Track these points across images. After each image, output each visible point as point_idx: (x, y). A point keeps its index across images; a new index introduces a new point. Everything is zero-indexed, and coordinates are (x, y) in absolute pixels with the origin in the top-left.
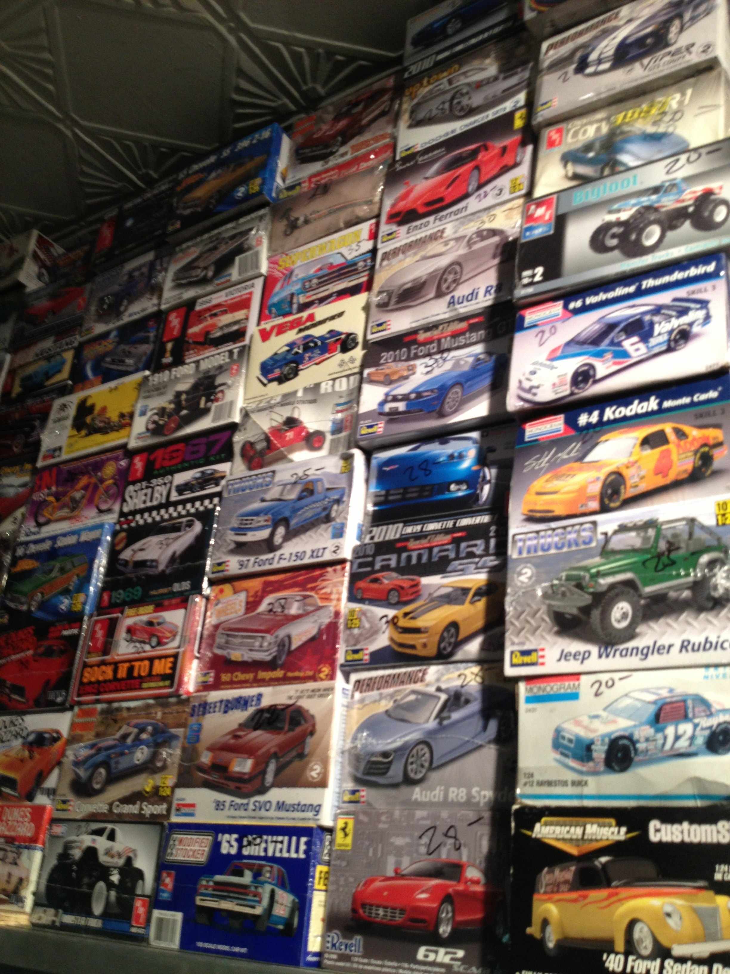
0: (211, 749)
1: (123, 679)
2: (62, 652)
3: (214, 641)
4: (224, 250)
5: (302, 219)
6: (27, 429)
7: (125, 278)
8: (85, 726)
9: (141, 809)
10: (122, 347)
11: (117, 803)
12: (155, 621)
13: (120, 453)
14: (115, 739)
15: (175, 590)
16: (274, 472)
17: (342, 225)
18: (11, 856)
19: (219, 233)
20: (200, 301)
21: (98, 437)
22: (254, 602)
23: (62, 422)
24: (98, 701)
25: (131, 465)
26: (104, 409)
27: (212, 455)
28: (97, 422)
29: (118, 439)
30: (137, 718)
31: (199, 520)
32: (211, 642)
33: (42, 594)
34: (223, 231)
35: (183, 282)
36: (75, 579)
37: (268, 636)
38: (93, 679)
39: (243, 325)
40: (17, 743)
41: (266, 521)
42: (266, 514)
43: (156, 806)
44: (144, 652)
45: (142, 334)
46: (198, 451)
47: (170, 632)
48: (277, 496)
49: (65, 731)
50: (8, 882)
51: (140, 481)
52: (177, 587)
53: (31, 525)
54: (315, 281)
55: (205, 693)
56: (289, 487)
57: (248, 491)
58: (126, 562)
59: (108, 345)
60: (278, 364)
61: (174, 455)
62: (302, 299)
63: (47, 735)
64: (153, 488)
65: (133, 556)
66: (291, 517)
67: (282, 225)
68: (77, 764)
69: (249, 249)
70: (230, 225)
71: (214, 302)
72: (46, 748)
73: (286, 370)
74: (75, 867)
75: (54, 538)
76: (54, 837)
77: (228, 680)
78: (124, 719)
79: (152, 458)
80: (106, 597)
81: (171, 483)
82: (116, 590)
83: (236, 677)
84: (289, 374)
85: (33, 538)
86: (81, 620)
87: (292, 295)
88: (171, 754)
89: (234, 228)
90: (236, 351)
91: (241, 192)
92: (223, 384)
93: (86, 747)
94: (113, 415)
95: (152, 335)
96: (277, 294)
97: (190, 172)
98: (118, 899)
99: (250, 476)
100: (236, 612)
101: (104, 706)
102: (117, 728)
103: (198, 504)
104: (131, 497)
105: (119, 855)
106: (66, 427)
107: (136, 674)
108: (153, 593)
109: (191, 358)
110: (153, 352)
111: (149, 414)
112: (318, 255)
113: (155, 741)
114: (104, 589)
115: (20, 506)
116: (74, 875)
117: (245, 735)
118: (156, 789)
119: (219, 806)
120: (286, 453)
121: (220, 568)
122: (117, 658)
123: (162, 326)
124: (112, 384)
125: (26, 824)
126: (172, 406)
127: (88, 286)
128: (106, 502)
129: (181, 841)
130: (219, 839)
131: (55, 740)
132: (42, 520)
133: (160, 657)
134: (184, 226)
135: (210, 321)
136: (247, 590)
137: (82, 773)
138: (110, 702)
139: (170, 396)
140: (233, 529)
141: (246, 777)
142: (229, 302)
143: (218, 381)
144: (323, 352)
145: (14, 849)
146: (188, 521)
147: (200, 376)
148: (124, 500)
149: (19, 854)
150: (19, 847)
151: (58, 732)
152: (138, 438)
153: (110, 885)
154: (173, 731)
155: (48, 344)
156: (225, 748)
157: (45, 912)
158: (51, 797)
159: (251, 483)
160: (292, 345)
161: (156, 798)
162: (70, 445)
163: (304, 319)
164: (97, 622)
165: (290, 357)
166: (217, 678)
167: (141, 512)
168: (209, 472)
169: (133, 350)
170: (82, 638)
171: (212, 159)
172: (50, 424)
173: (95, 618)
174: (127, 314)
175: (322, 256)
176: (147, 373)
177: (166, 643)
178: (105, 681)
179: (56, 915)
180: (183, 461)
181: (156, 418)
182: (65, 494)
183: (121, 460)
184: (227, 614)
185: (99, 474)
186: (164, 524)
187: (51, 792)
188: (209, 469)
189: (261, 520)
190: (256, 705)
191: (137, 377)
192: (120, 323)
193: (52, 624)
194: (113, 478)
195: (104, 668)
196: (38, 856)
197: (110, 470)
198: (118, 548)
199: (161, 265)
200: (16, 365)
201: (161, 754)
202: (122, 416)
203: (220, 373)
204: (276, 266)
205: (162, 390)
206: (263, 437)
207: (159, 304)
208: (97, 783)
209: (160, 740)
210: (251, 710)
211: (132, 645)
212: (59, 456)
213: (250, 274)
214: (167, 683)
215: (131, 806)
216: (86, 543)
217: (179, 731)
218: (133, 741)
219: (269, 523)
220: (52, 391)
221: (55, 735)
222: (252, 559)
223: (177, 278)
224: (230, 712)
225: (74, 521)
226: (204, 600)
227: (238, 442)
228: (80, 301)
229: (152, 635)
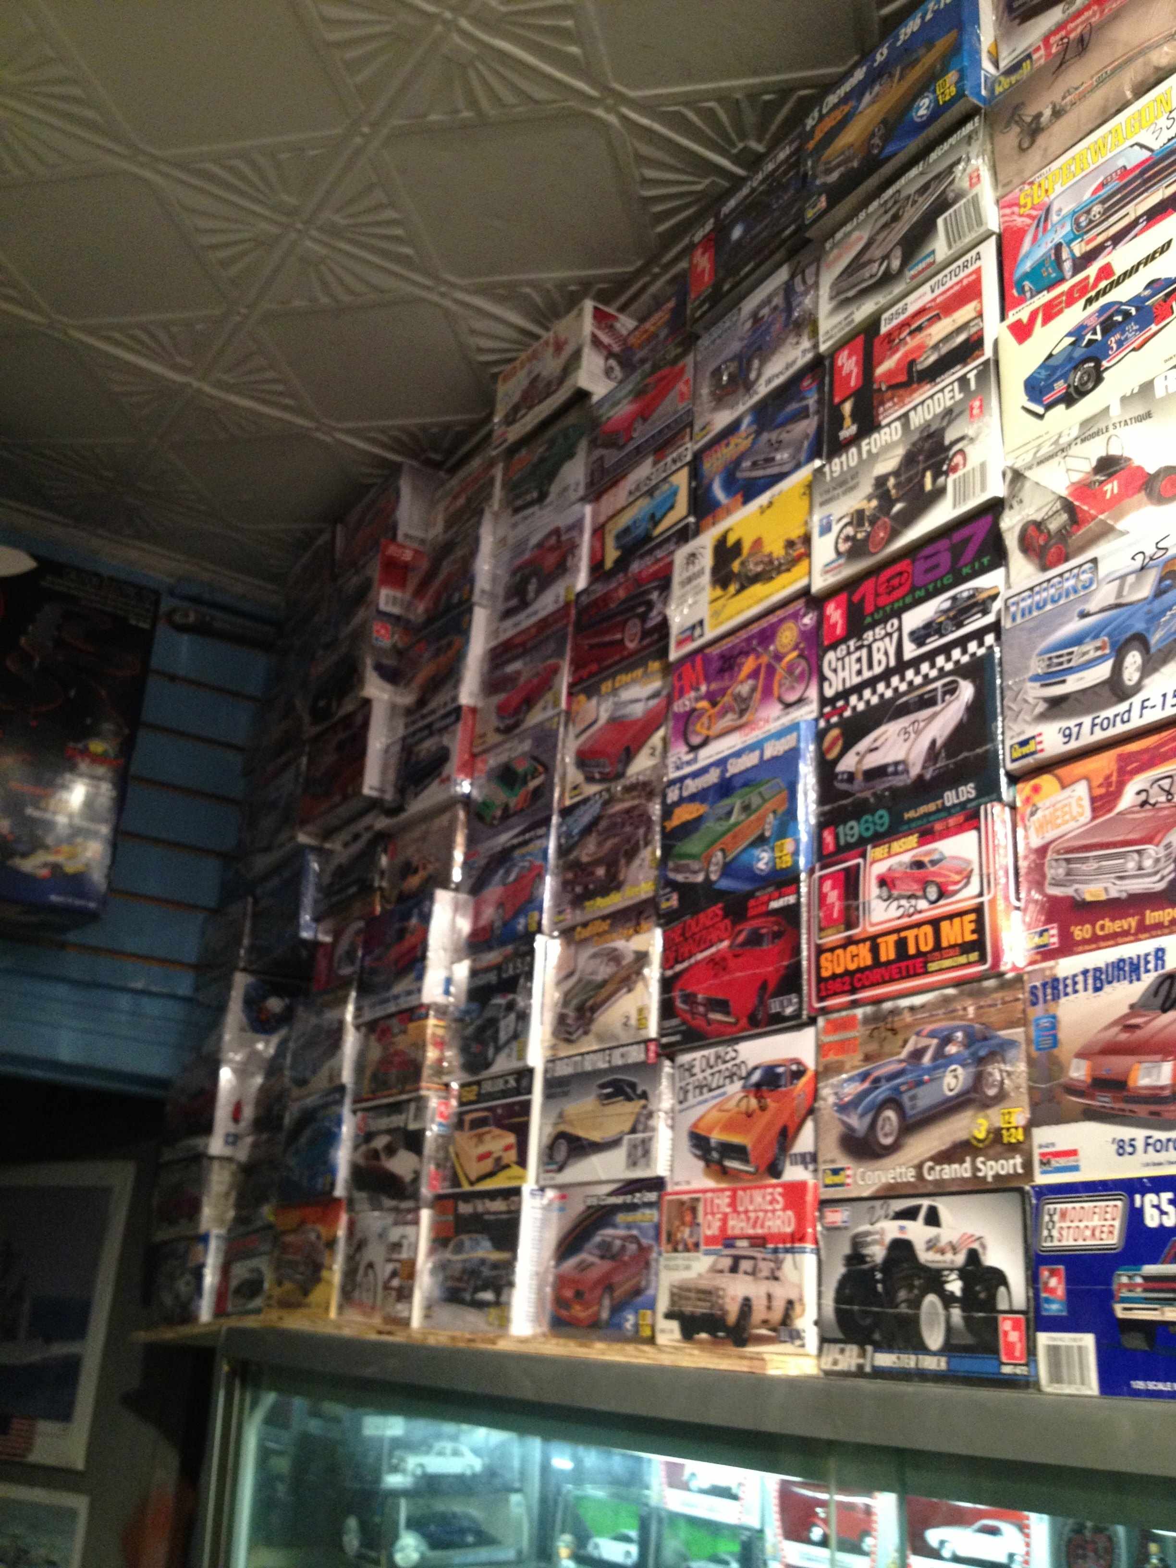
0: (1082, 1055)
1: (889, 963)
2: (777, 935)
3: (1044, 876)
4: (912, 216)
5: (1047, 112)
6: (641, 610)
7: (749, 324)
8: (842, 1047)
9: (976, 1169)
10: (765, 436)
11: (930, 1164)
12: (926, 860)
13: (800, 604)
14: (901, 1061)
15: (948, 804)
16: (1094, 561)
17: (1129, 95)
18: (765, 1267)
19: (898, 191)
20: (885, 316)
21: (758, 589)
22: (1108, 794)
23: (694, 583)
24: (855, 1004)
25: (822, 619)
26: (758, 543)
27: (966, 565)
28: (751, 566)
29: (791, 583)
30: (931, 1023)
31: (965, 677)
32: (1037, 877)
33: (723, 850)
34: (903, 187)
35: (851, 294)
36: (771, 817)
37: (1151, 849)
38: (839, 970)
39: (973, 330)
40: (735, 1088)
41: (1097, 649)
42: (1096, 637)
43: (1002, 1162)
44: (920, 912)
45: (794, 406)
46: (937, 566)
47: (959, 872)
48: (1112, 601)
49: (810, 1061)
50: (769, 1308)
51: (844, 640)
52: (950, 798)
53: (680, 751)
54: (1097, 209)
55: (1051, 963)
56: (1131, 579)
57: (1049, 607)
58: (851, 777)
59: (740, 442)
60: (1058, 373)
61: (896, 582)
62: (1079, 248)
63: (780, 1070)
64: (869, 647)
65: (860, 762)
66: (1148, 630)
67: (1011, 137)
68: (843, 1108)
69: (959, 197)
70: (914, 172)
71: (912, 309)
72: (783, 1089)
73: (1076, 378)
74: (879, 1276)
75: (722, 763)
76: (832, 1229)
77: (1088, 936)
78: (908, 1026)
79: (856, 598)
80: (828, 837)
81: (900, 629)
82: (845, 822)
83: (1102, 927)
84: (1084, 384)
85: (687, 770)
86: (796, 880)
87: (1058, 248)
88: (1009, 1074)
89: (922, 173)
90: (972, 376)
91: (923, 108)
92: (962, 439)
93: (851, 1080)
94: (775, 548)
95: (811, 401)
96: (1027, 256)
97: (824, 111)
98: (967, 1320)
99: (1049, 581)
100: (1075, 819)
101: (869, 1009)
102: (900, 1043)
103: (956, 653)
104: (835, 671)
105: (955, 1250)
106: (703, 589)
107: (912, 950)
108: (910, 815)
109: (889, 414)
110: (820, 427)
111: (836, 528)
112: (1093, 162)
113: (973, 1054)
114: (822, 825)
115: (658, 728)
116: (880, 1287)
117: (1147, 1023)
118: (996, 1134)
119: (1122, 1148)
120: (1110, 522)
121: (1026, 750)
122: (872, 930)
123: (827, 380)
124: (763, 499)
125: (779, 1213)
126: (874, 503)
127: (689, 360)
128: (792, 688)
129: (1063, 1215)
130: (1138, 1204)
131: (798, 1074)
132: (696, 740)
133: (951, 917)
134: (832, 204)
135: (912, 343)
136: (1087, 778)
137: (857, 1122)
138: (877, 1001)
139: (866, 487)
140: (1035, 678)
141: (1167, 1093)
142: (939, 300)
143: (949, 437)
144: (1144, 325)
145: (769, 1256)
146: (945, 685)
147: (915, 437)
148: (823, 679)
149: (779, 1264)
150: (776, 1251)
151: (798, 1062)
152: (827, 572)
153: (948, 1300)
154: (1003, 1033)
155: (644, 470)
156: (1112, 1049)
157: (842, 1351)
158: (811, 1167)
159: (1052, 591)
160: (1078, 332)
161: (999, 1148)
162: (716, 614)
163: (1091, 280)
164: (822, 879)
165: (1079, 353)
166: (1065, 936)
167: (858, 689)
168: (965, 595)
169: (784, 436)
170: (804, 910)
171: (860, 74)
172: (676, 589)
173: (818, 874)
174: (762, 380)
175: (1101, 161)
176: (817, 463)
177: (956, 892)
178: (860, 970)
179: (863, 1354)
180: (914, 589)
181: (850, 531)
182: (723, 692)
183: (804, 615)
184: (1059, 826)
185: (772, 648)
186: (904, 699)
187: (811, 1159)
188: (964, 590)
189: (1090, 649)
190: (1156, 970)
191: (805, 473)
192: (756, 398)
193: (750, 895)
194: (796, 647)
195: (852, 949)
196: (809, 1261)
197: (787, 636)
198: (831, 756)
199: (804, 282)
200: (602, 519)
201: (991, 1074)
202: (790, 544)
203: (950, 423)
204: (1016, 209)
205: (851, 484)
206: (1058, 505)
207: (816, 346)
208: (886, 1135)
209: (982, 1053)
210: (1148, 979)
211: (895, 904)
212: (701, 635)
213: (968, 239)
214: (974, 956)
215: (956, 1166)
216: (775, 759)
217: (1017, 1033)
218: (934, 1058)
219: (1107, 651)
220: (667, 540)
221: (794, 1067)
222: (1087, 721)
223: (837, 291)
224: (1107, 988)
225: (747, 730)
226: (1007, 809)
227: (1011, 529)
228: (681, 386)
229: (925, 884)
